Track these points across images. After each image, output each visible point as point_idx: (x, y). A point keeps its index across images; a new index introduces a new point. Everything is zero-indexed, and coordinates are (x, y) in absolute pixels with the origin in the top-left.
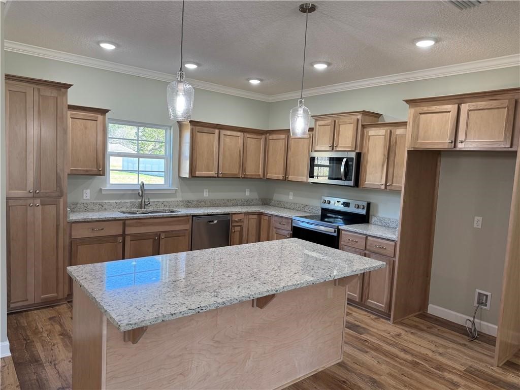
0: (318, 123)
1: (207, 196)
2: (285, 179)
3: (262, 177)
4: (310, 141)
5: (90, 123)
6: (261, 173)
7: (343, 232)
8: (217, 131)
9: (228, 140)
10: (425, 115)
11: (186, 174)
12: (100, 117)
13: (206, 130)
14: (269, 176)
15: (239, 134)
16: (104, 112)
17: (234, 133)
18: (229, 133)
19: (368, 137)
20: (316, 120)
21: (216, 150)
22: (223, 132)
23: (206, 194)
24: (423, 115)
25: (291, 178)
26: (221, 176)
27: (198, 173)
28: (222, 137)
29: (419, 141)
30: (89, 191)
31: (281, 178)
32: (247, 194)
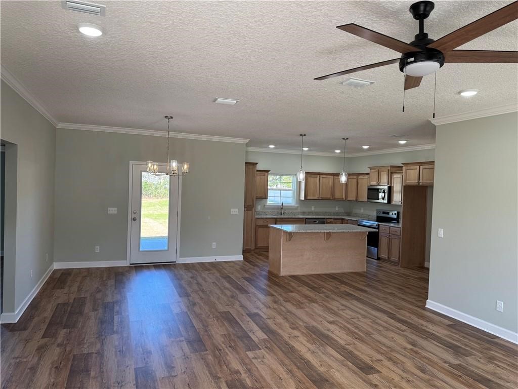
0: (372, 171)
2: (357, 200)
3: (344, 199)
4: (368, 180)
5: (262, 177)
6: (344, 197)
7: (380, 226)
8: (318, 176)
9: (324, 180)
10: (409, 170)
11: (302, 198)
12: (266, 174)
13: (313, 176)
14: (349, 199)
15: (330, 176)
16: (268, 171)
17: (328, 176)
18: (325, 176)
19: (393, 178)
20: (371, 169)
21: (318, 186)
22: (321, 176)
23: (313, 209)
25: (360, 199)
26: (321, 199)
27: (309, 198)
28: (321, 179)
29: (407, 182)
30: (260, 206)
31: (355, 200)
32: (337, 209)
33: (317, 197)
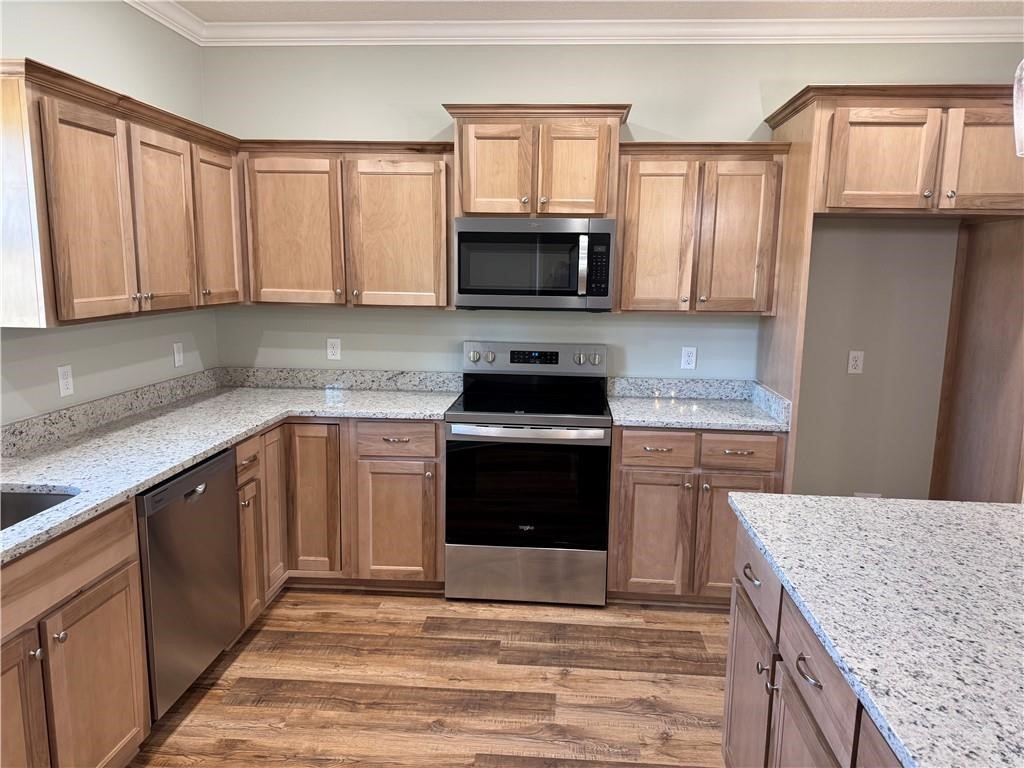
0: (474, 129)
1: (71, 391)
2: (347, 301)
3: (240, 298)
4: (437, 184)
7: (625, 433)
8: (120, 125)
9: (152, 163)
10: (863, 128)
13: (86, 114)
14: (266, 293)
15: (181, 145)
17: (169, 140)
18: (153, 136)
19: (637, 179)
22: (139, 133)
23: (65, 387)
24: (857, 128)
25: (371, 296)
26: (147, 307)
27: (80, 305)
28: (137, 150)
29: (846, 192)
31: (330, 300)
32: (179, 359)
33: (124, 300)
